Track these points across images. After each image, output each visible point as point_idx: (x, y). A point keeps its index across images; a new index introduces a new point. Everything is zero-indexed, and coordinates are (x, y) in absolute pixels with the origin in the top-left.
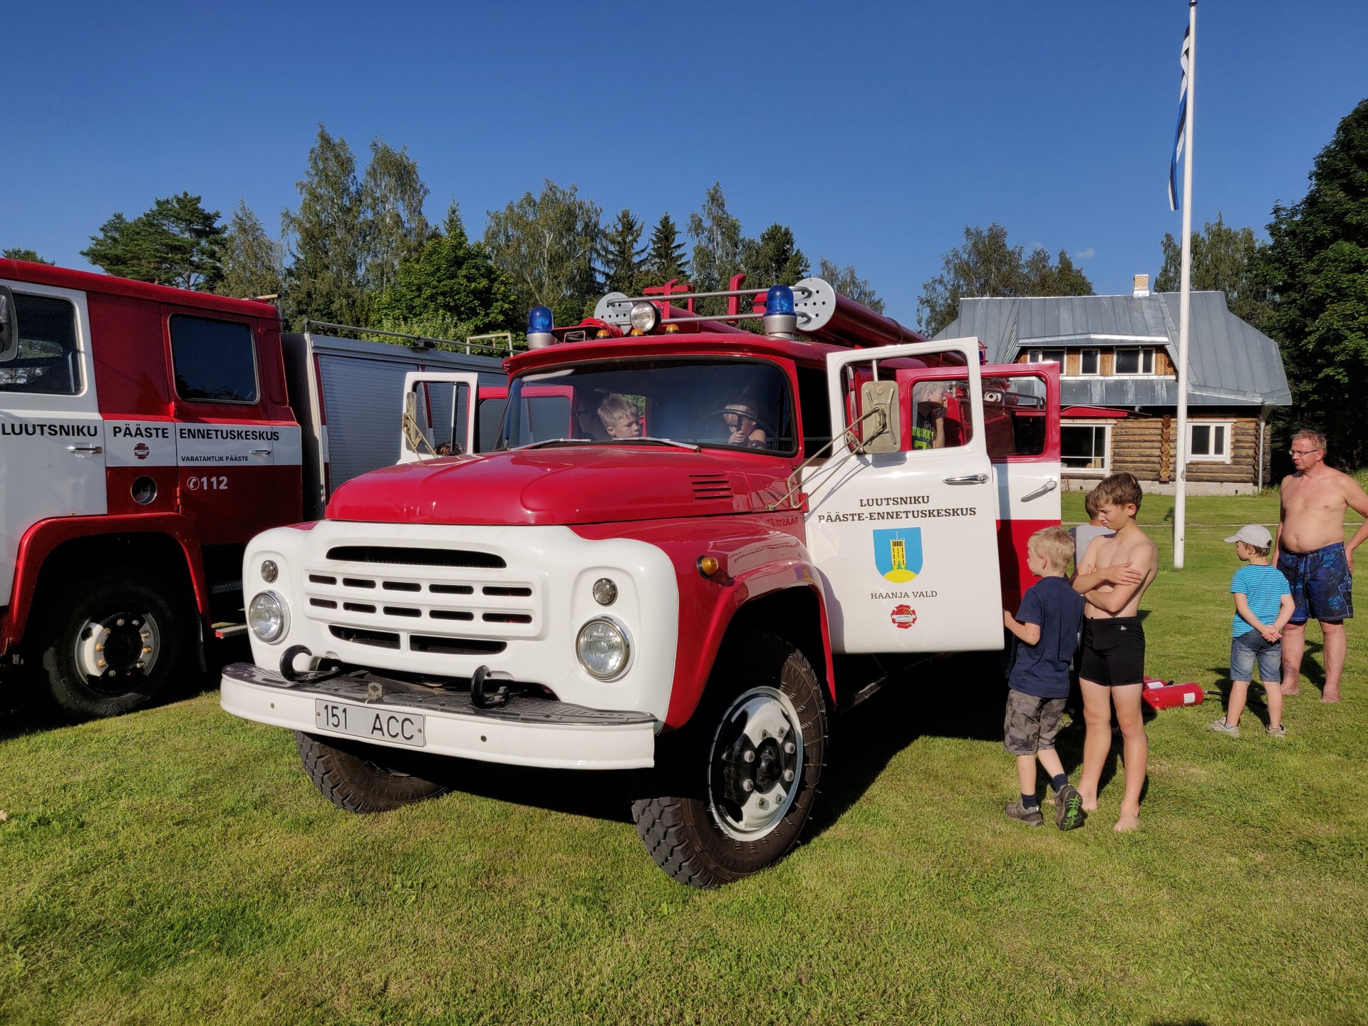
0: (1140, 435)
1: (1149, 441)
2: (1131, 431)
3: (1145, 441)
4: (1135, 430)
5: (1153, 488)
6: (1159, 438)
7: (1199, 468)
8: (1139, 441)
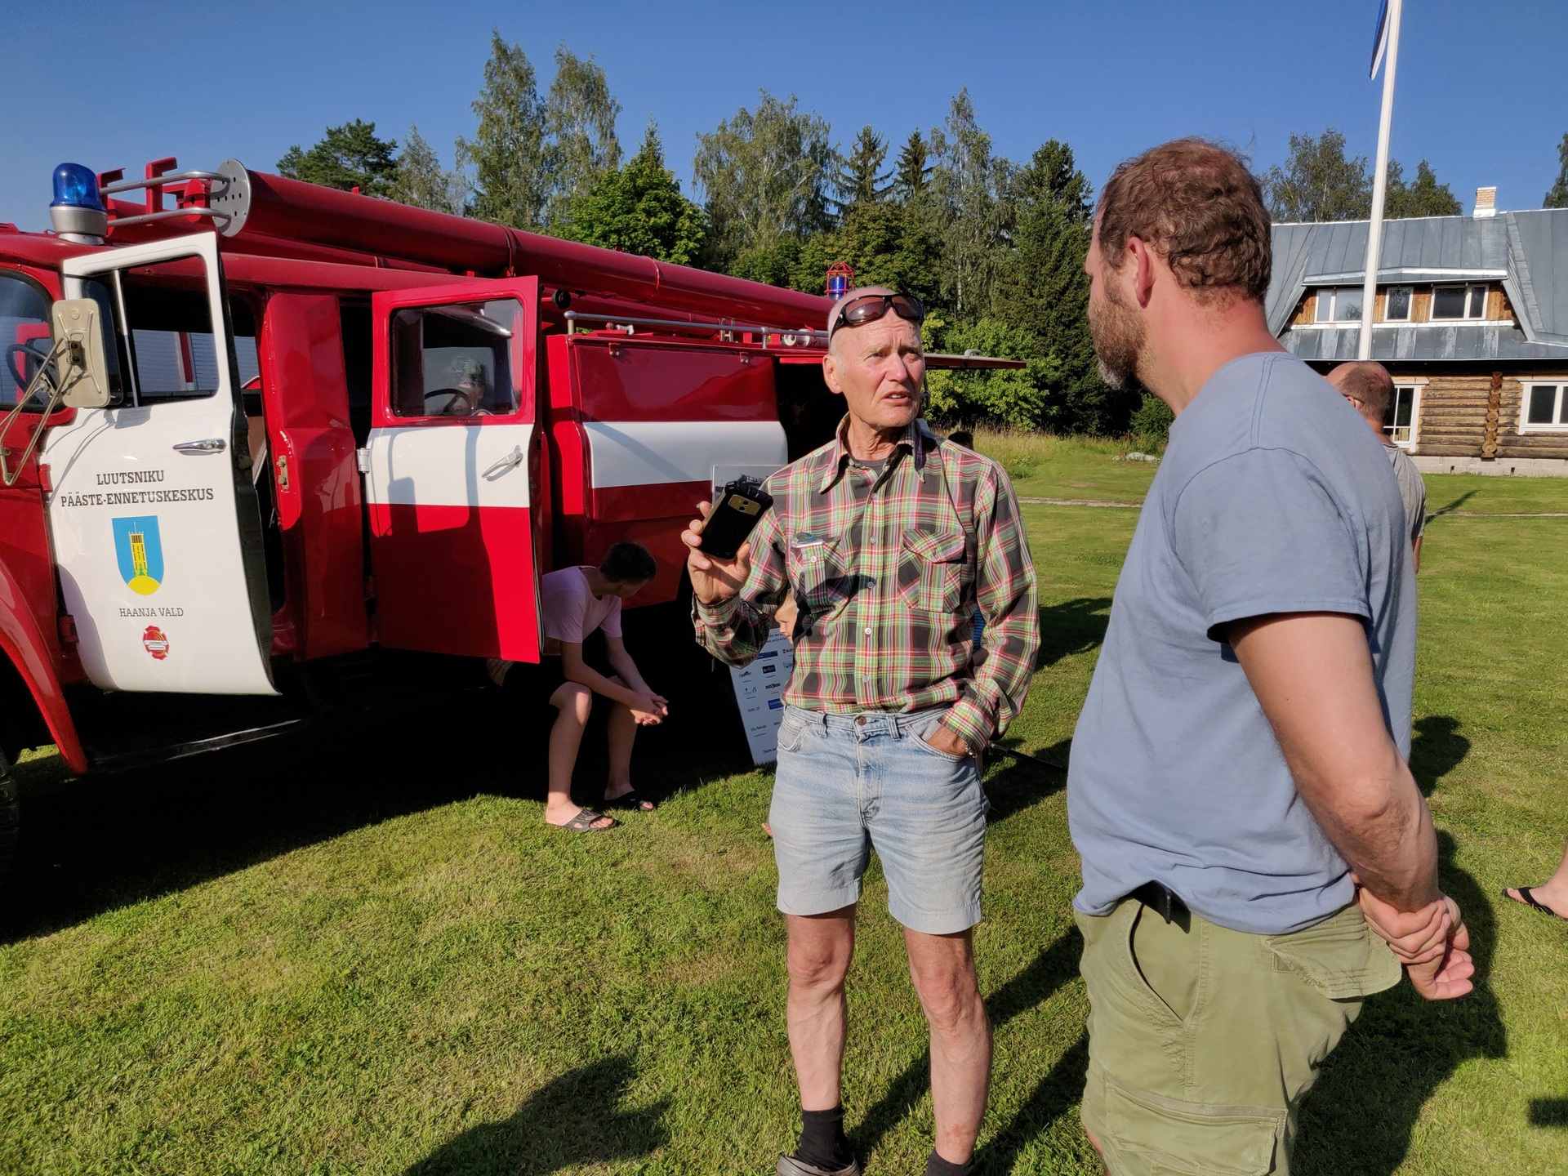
0: (1460, 398)
1: (1470, 406)
2: (1447, 394)
3: (1467, 406)
4: (1453, 392)
5: (1472, 466)
6: (1485, 402)
7: (1537, 442)
8: (1458, 406)
